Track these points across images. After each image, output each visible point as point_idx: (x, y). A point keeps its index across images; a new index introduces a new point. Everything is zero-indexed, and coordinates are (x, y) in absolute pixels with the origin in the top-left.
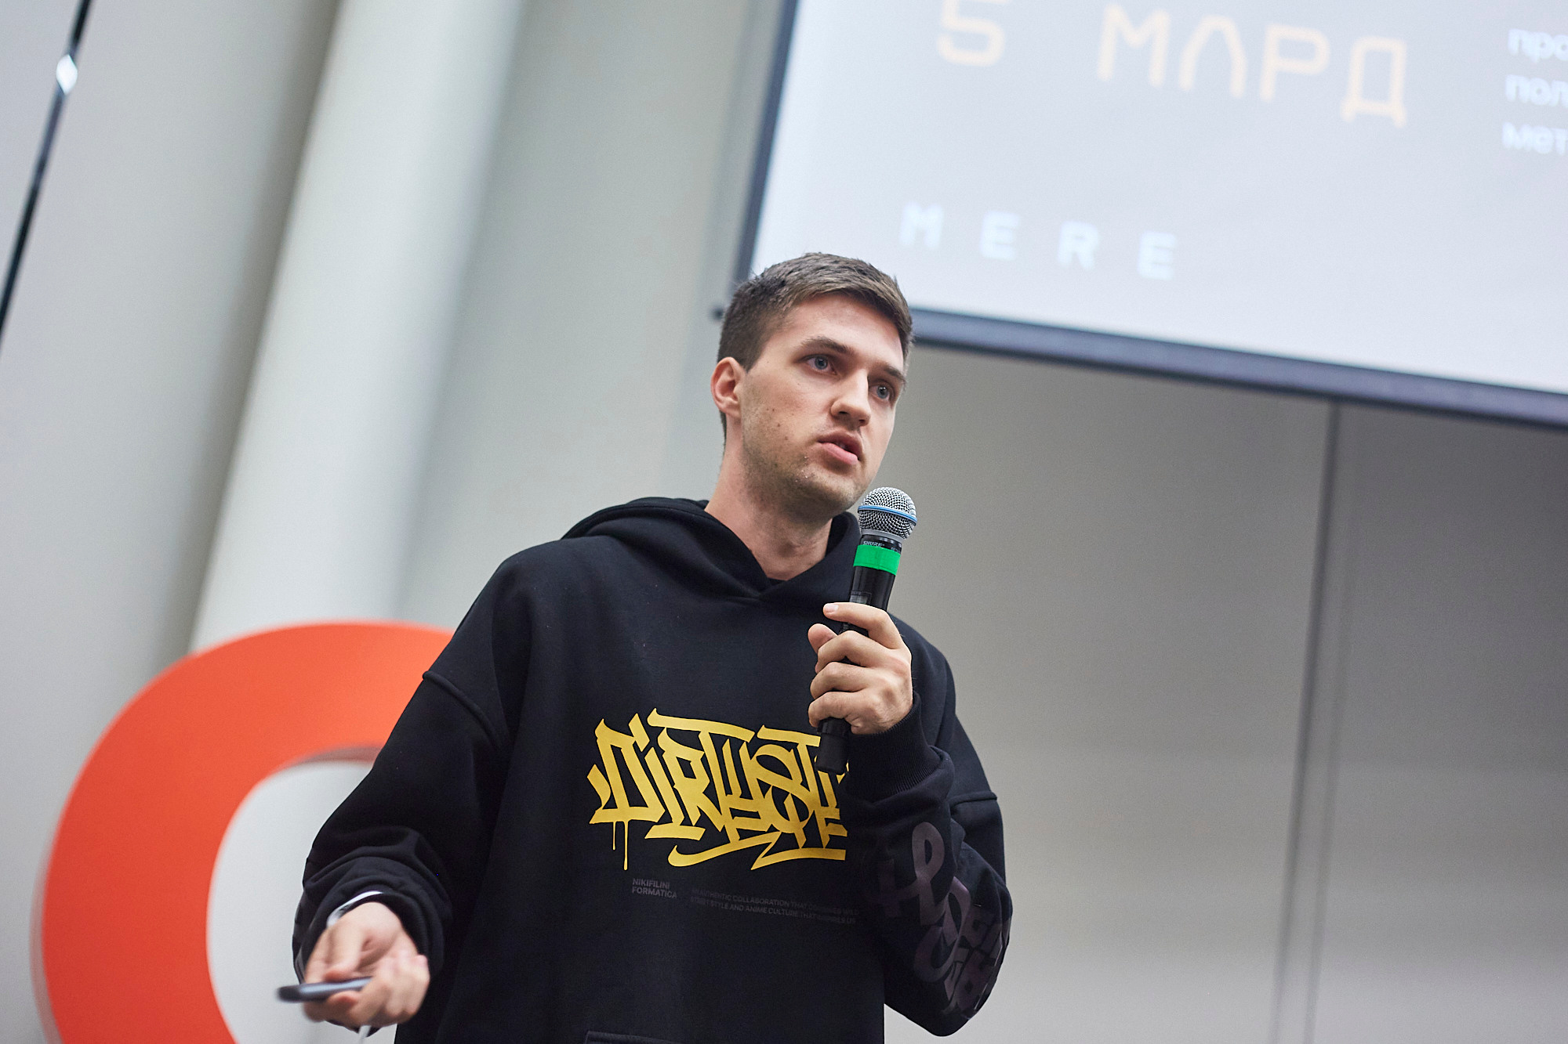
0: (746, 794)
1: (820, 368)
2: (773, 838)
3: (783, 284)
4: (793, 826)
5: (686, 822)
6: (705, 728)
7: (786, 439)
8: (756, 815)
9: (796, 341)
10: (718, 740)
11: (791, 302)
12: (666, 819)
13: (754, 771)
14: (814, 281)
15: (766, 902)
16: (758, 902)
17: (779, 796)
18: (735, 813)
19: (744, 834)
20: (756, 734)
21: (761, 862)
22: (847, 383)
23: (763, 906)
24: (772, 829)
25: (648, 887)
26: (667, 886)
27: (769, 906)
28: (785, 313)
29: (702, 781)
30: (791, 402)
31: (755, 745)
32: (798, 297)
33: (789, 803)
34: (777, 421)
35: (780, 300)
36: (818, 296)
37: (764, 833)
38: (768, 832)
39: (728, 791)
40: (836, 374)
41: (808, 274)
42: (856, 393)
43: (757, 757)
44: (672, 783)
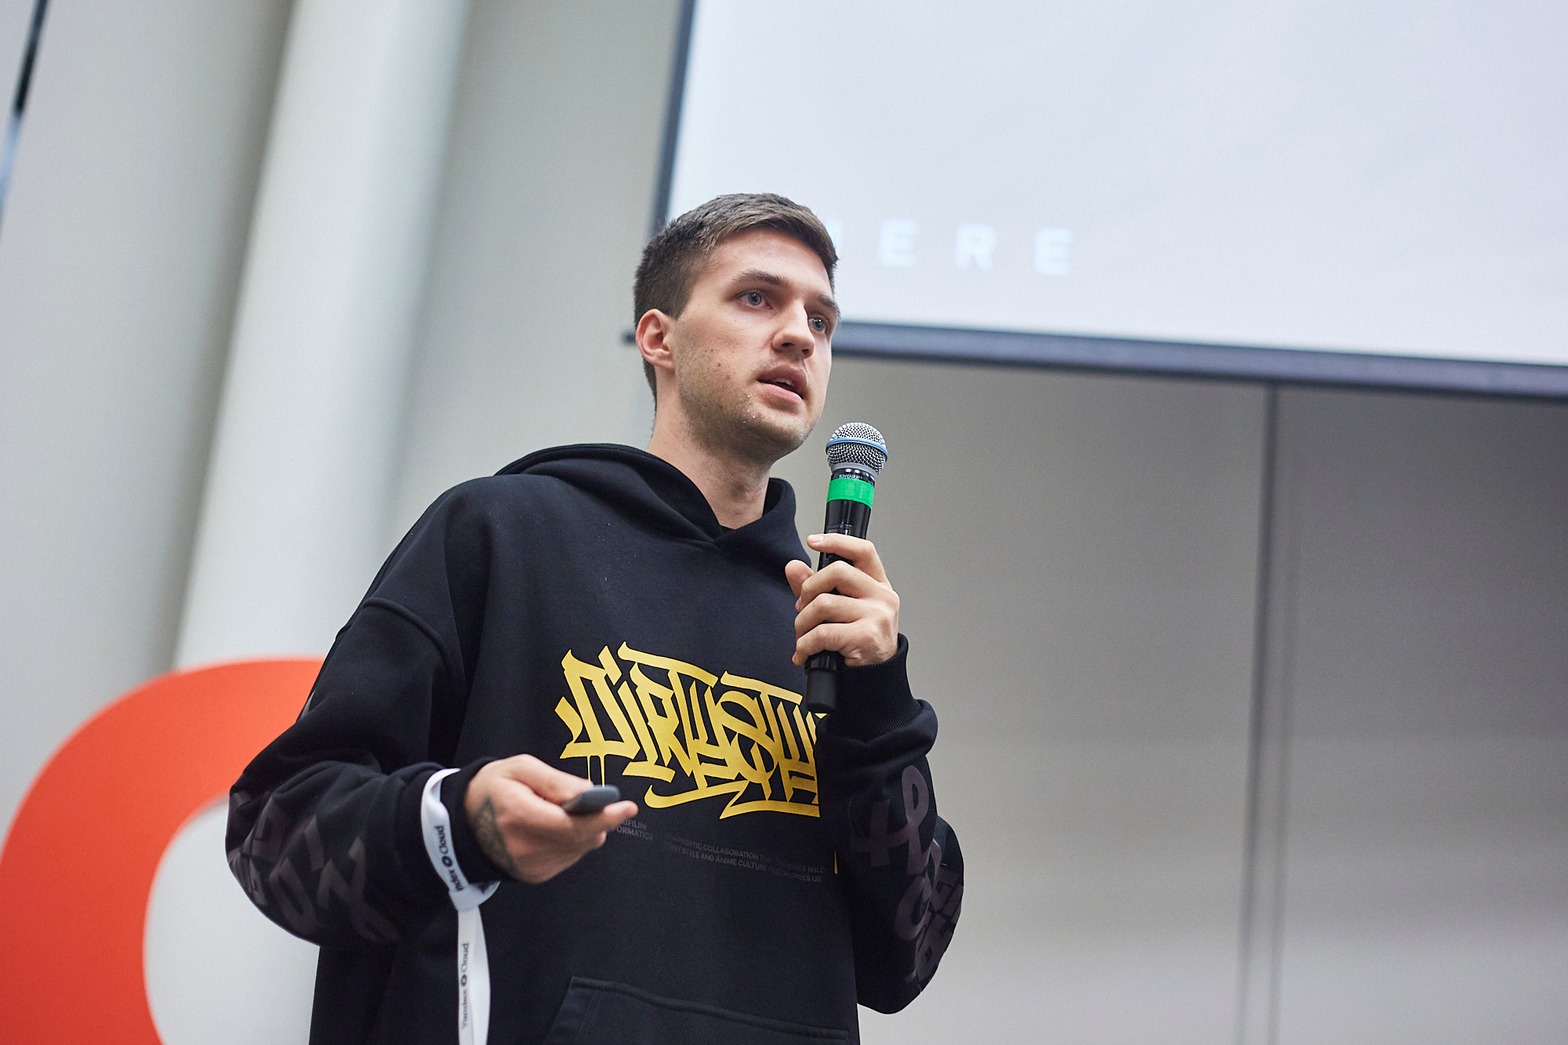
0: (712, 740)
1: (753, 304)
2: (741, 787)
3: (701, 226)
4: (759, 776)
5: (660, 762)
6: (675, 667)
7: (728, 378)
8: (722, 763)
9: (726, 279)
10: (686, 680)
11: (714, 242)
12: (641, 756)
13: (720, 719)
14: (734, 217)
15: (736, 853)
16: (727, 852)
17: (746, 744)
18: (703, 759)
19: (712, 781)
20: (719, 680)
21: (729, 811)
22: (785, 314)
23: (733, 857)
24: (740, 778)
25: (627, 826)
26: (645, 827)
27: (738, 858)
28: (710, 254)
29: (672, 722)
30: (731, 341)
31: (719, 690)
32: (721, 236)
33: (755, 752)
34: (717, 361)
35: (701, 242)
36: (742, 232)
37: (731, 781)
38: (736, 780)
39: (696, 736)
40: (771, 308)
41: (727, 212)
42: (797, 324)
43: (722, 703)
44: (646, 721)
